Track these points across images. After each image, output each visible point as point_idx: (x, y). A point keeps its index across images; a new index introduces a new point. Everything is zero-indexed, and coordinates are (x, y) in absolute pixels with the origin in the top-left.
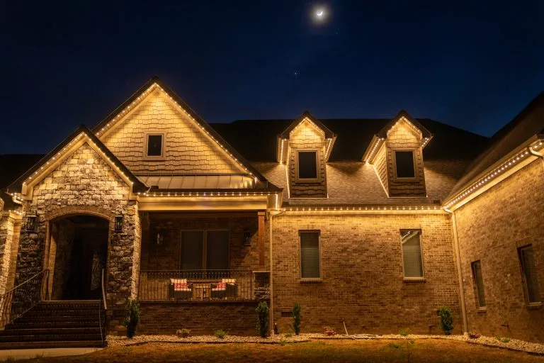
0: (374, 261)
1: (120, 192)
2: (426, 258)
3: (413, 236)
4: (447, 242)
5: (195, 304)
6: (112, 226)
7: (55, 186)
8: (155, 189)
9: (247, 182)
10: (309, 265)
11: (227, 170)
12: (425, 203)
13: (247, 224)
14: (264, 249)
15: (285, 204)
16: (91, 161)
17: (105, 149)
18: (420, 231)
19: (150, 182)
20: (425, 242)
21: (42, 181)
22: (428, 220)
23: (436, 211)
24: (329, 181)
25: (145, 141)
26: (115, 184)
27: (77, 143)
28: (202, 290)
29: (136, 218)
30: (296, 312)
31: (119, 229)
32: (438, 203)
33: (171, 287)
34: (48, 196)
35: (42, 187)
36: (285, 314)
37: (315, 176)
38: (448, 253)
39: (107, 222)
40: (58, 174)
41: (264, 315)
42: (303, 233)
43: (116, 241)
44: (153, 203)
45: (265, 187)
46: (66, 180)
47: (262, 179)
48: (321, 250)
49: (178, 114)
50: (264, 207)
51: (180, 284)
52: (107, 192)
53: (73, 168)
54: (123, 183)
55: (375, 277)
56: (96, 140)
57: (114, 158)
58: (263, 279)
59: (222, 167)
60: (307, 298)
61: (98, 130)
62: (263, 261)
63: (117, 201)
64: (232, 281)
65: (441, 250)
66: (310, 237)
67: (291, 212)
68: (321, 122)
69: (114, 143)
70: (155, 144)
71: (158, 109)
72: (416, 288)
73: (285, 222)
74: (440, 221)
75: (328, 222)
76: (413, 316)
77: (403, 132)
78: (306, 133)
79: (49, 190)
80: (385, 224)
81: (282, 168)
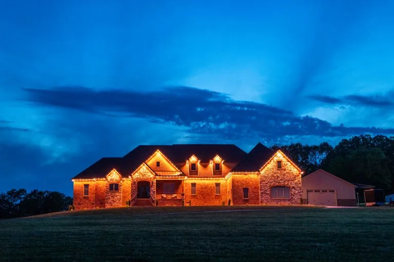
0: (209, 191)
1: (152, 176)
2: (221, 190)
3: (218, 185)
4: (226, 186)
5: (168, 200)
6: (151, 183)
7: (138, 175)
8: (160, 176)
10: (193, 191)
11: (175, 170)
12: (221, 177)
13: (180, 182)
14: (183, 188)
15: (188, 177)
16: (145, 169)
18: (220, 183)
19: (158, 173)
20: (221, 186)
21: (135, 173)
22: (222, 181)
23: (223, 179)
25: (156, 164)
26: (151, 174)
27: (142, 165)
28: (169, 197)
29: (155, 182)
30: (190, 202)
31: (153, 184)
32: (224, 177)
33: (162, 197)
34: (136, 177)
36: (188, 203)
37: (195, 169)
38: (226, 189)
39: (149, 183)
40: (138, 172)
41: (183, 202)
42: (192, 184)
43: (152, 186)
44: (158, 178)
46: (140, 173)
47: (183, 173)
48: (196, 188)
49: (163, 157)
50: (183, 179)
51: (164, 196)
53: (141, 170)
55: (209, 194)
56: (146, 164)
57: (149, 167)
58: (183, 195)
60: (193, 199)
62: (183, 190)
63: (151, 178)
64: (176, 195)
65: (225, 188)
66: (194, 185)
67: (189, 179)
68: (198, 157)
69: (149, 163)
70: (158, 164)
71: (158, 156)
72: (218, 197)
73: (188, 181)
74: (225, 181)
75: (198, 181)
76: (217, 203)
77: (218, 159)
78: (193, 159)
79: (136, 175)
80: (211, 182)
81: (187, 166)
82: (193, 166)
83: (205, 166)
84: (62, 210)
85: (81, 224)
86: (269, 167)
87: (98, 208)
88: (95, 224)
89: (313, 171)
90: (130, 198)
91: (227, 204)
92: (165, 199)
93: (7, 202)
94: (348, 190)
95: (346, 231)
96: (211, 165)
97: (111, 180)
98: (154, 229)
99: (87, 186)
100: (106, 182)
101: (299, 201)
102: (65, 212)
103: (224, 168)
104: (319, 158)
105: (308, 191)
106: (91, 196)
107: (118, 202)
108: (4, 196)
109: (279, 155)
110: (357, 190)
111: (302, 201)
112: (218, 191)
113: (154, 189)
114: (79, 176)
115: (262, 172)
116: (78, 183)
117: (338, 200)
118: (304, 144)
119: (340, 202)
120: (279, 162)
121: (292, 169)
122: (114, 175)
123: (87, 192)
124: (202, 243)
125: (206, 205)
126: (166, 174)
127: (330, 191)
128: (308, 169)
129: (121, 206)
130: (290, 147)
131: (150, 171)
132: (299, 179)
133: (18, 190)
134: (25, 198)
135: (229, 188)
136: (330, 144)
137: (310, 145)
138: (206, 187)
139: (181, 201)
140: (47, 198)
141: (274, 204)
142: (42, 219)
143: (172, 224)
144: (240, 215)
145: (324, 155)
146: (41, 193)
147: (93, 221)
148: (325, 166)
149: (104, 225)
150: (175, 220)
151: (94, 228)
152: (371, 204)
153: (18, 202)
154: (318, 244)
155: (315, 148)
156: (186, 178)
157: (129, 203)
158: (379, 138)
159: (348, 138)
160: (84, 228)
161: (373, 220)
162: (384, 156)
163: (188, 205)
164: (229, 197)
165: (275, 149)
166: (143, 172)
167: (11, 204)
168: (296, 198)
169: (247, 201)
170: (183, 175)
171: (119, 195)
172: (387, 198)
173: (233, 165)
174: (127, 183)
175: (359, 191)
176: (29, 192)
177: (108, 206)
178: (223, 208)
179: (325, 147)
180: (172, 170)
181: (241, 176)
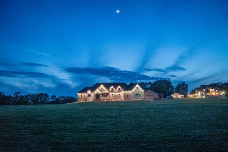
0: (117, 96)
1: (100, 92)
3: (119, 94)
10: (112, 96)
13: (108, 94)
19: (102, 91)
22: (121, 93)
24: (114, 90)
27: (97, 89)
28: (105, 98)
39: (99, 94)
44: (102, 93)
60: (112, 99)
62: (109, 96)
64: (107, 98)
66: (112, 95)
68: (114, 86)
70: (102, 89)
71: (102, 86)
72: (120, 98)
73: (111, 94)
75: (114, 94)
76: (119, 100)
77: (119, 87)
78: (112, 87)
79: (96, 92)
80: (118, 94)
81: (110, 89)
82: (112, 89)
83: (116, 89)
84: (75, 102)
85: (80, 106)
86: (134, 89)
87: (85, 101)
88: (85, 106)
89: (147, 90)
90: (94, 99)
91: (122, 100)
92: (104, 99)
93: (59, 99)
94: (156, 95)
95: (156, 107)
96: (117, 89)
98: (101, 108)
99: (81, 95)
100: (87, 94)
101: (143, 99)
102: (75, 103)
103: (121, 89)
104: (148, 86)
105: (145, 96)
106: (83, 98)
107: (91, 100)
108: (59, 98)
109: (137, 86)
110: (159, 95)
111: (144, 99)
112: (120, 96)
113: (101, 96)
114: (79, 92)
115: (132, 91)
116: (79, 95)
117: (154, 98)
118: (144, 82)
119: (154, 99)
120: (137, 88)
121: (141, 90)
122: (89, 92)
123: (81, 97)
124: (115, 112)
125: (116, 100)
126: (104, 91)
127: (152, 96)
128: (146, 89)
129: (91, 101)
130: (140, 83)
132: (143, 92)
133: (62, 96)
134: (65, 99)
135: (123, 95)
136: (152, 82)
137: (146, 82)
139: (109, 99)
140: (70, 99)
141: (136, 100)
142: (69, 104)
143: (106, 106)
144: (126, 103)
145: (150, 85)
146: (69, 97)
147: (83, 105)
148: (150, 89)
149: (87, 106)
150: (107, 105)
151: (84, 107)
152: (162, 99)
153: (63, 100)
154: (148, 111)
155: (147, 83)
156: (110, 92)
157: (94, 100)
158: (165, 80)
159: (157, 80)
160: (81, 107)
161: (163, 103)
162: (166, 85)
163: (110, 100)
164: (123, 98)
165: (136, 84)
166: (98, 91)
167: (61, 100)
168: (142, 98)
169: (128, 99)
170: (109, 92)
171: (91, 98)
172: (167, 97)
173: (124, 88)
174: (93, 94)
175: (160, 96)
176: (65, 97)
177: (88, 101)
178: (121, 101)
179: (150, 83)
180: (106, 91)
181: (126, 92)
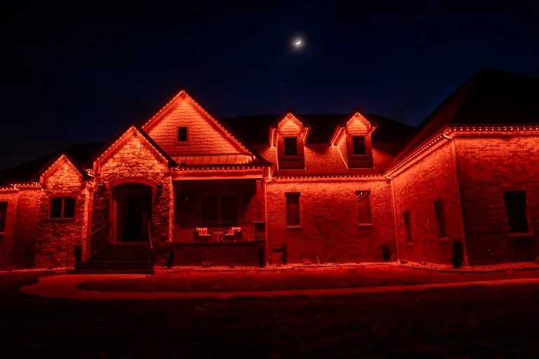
0: (337, 214)
1: (159, 168)
2: (373, 210)
3: (364, 196)
4: (388, 199)
6: (154, 192)
7: (115, 164)
8: (184, 165)
9: (248, 159)
10: (293, 216)
11: (234, 151)
12: (373, 173)
14: (261, 206)
15: (275, 175)
16: (139, 146)
17: (148, 138)
18: (369, 192)
19: (180, 160)
20: (372, 200)
21: (106, 161)
22: (375, 185)
23: (380, 177)
24: (306, 158)
25: (176, 131)
26: (156, 162)
27: (129, 133)
28: (219, 235)
29: (171, 185)
30: (284, 249)
31: (159, 193)
32: (382, 173)
33: (197, 233)
34: (110, 171)
35: (107, 165)
36: (276, 251)
37: (296, 154)
38: (388, 208)
39: (150, 188)
40: (117, 156)
41: (261, 252)
42: (288, 195)
43: (157, 202)
44: (183, 176)
45: (261, 163)
46: (123, 160)
47: (259, 157)
48: (301, 207)
49: (198, 111)
50: (260, 176)
51: (202, 231)
52: (150, 168)
53: (126, 151)
54: (161, 161)
55: (338, 224)
56: (142, 131)
57: (154, 144)
58: (261, 227)
59: (230, 149)
60: (292, 240)
61: (144, 124)
62: (260, 214)
63: (157, 174)
64: (239, 229)
65: (384, 204)
66: (293, 197)
67: (279, 180)
71: (184, 109)
72: (366, 231)
73: (275, 186)
74: (383, 185)
75: (305, 187)
77: (358, 123)
78: (289, 124)
79: (111, 167)
80: (345, 187)
82: (290, 148)
97: (56, 187)
100: (42, 193)
122: (66, 173)
131: (154, 153)
138: (330, 203)
156: (270, 174)
166: (132, 155)
171: (75, 230)
180: (223, 152)
